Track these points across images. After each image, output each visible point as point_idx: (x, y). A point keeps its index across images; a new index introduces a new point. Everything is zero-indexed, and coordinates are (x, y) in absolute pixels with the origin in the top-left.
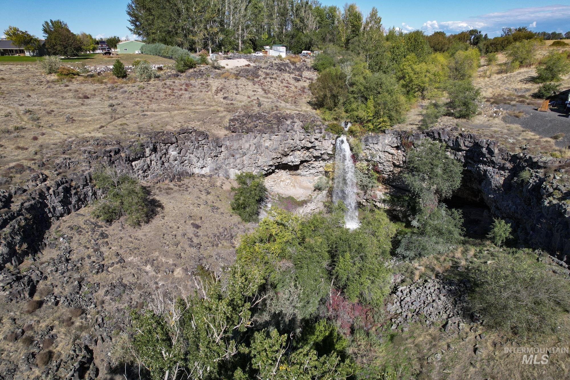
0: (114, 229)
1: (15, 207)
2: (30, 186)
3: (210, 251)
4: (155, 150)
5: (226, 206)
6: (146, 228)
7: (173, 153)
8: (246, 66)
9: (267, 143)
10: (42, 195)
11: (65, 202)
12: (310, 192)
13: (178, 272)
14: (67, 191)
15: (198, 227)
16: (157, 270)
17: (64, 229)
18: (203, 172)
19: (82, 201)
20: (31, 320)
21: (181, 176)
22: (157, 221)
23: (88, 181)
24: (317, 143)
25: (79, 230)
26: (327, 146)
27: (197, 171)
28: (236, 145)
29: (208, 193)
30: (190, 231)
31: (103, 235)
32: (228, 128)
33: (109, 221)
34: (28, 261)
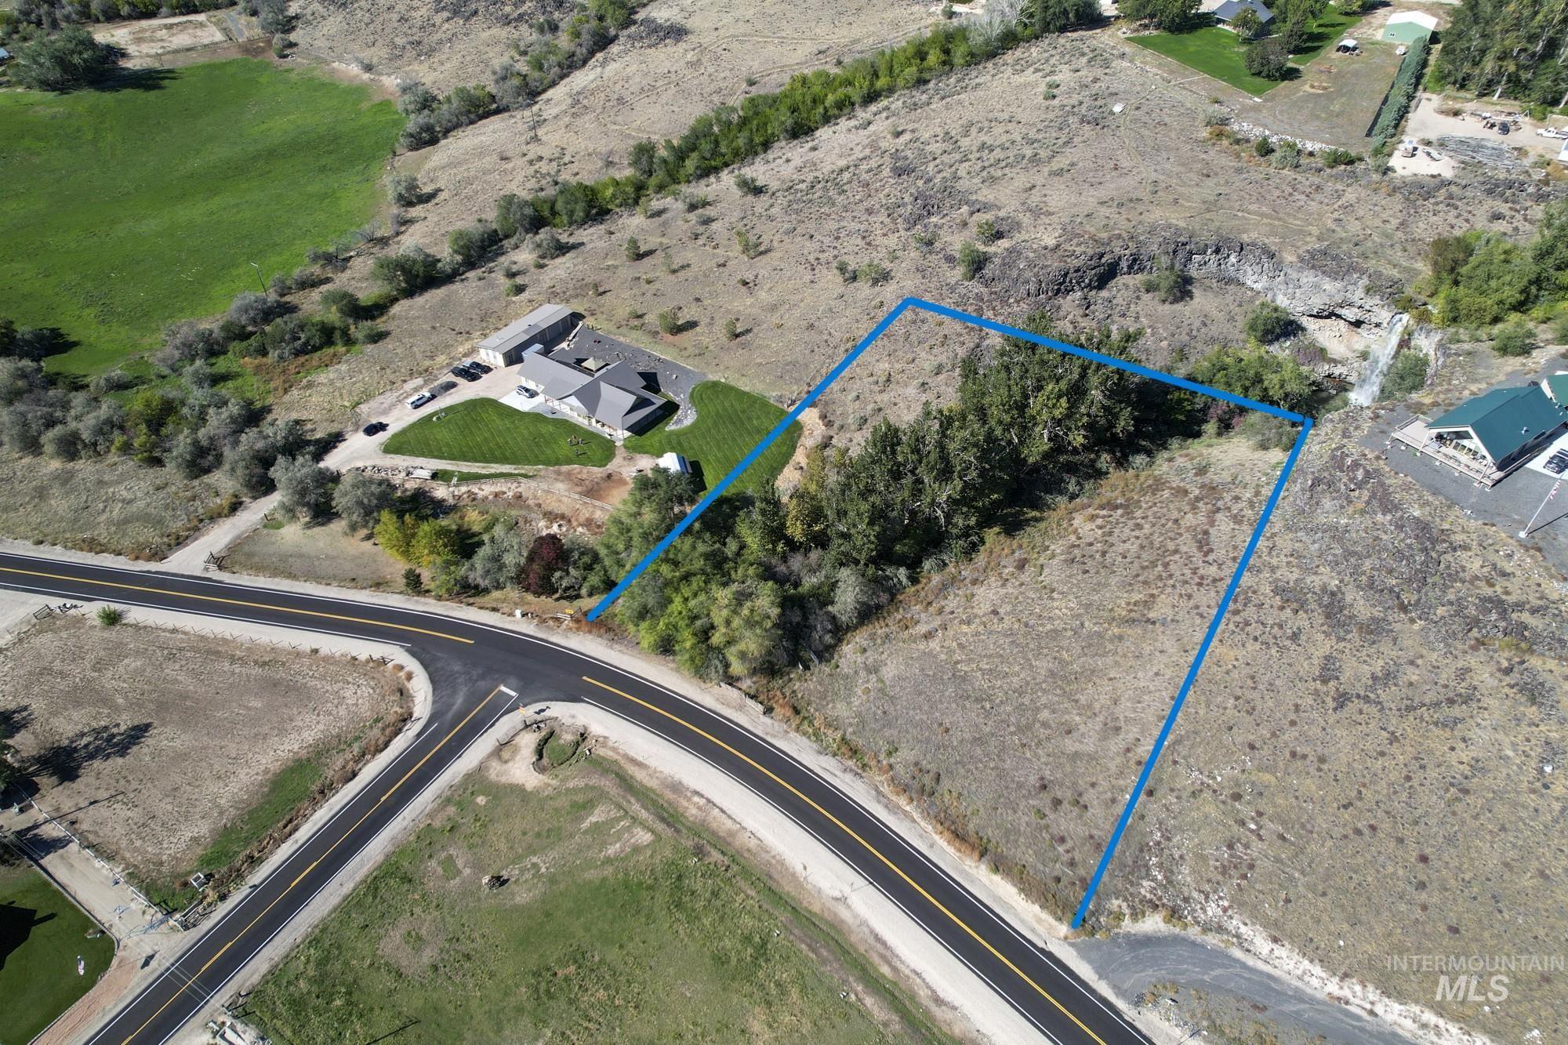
0: (1146, 297)
1: (1103, 260)
2: (1117, 250)
3: (1200, 346)
4: (1217, 251)
5: (1241, 322)
6: (1167, 307)
7: (1233, 259)
8: (1433, 176)
9: (1327, 287)
10: (1120, 258)
11: (1130, 267)
12: (1350, 355)
13: (1164, 344)
14: (1135, 260)
15: (1205, 325)
16: (1153, 335)
17: (1120, 286)
18: (1255, 286)
19: (1141, 270)
20: (1080, 319)
21: (1230, 281)
22: (1178, 307)
23: (1151, 258)
24: (1375, 309)
25: (1127, 286)
26: (1384, 315)
27: (1249, 283)
28: (1294, 275)
29: (1240, 305)
30: (1197, 324)
31: (1138, 298)
32: (1299, 257)
33: (1148, 291)
34: (1093, 292)
